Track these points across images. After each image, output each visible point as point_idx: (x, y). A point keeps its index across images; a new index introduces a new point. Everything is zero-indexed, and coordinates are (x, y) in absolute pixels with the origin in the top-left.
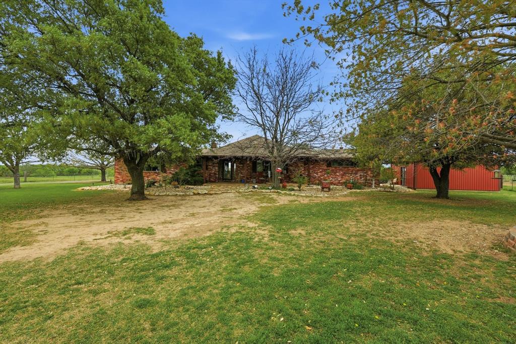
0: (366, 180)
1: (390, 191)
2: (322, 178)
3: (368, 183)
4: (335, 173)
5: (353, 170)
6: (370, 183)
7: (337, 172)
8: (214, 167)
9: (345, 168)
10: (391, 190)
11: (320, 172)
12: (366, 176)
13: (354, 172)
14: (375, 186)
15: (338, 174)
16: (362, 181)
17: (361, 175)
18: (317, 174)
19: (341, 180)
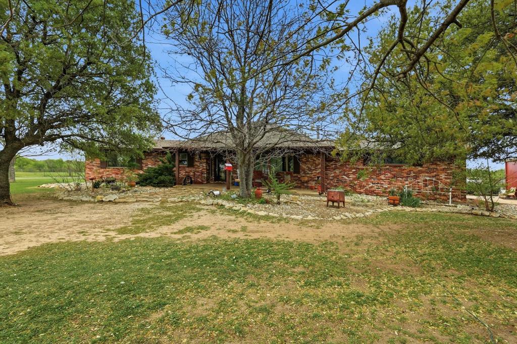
0: (437, 189)
1: (482, 215)
2: (356, 182)
3: (440, 195)
4: (378, 175)
5: (410, 171)
6: (444, 195)
7: (381, 174)
8: (201, 163)
9: (395, 167)
10: (487, 213)
11: (354, 173)
12: (436, 183)
13: (412, 174)
14: (453, 202)
15: (382, 177)
16: (428, 190)
17: (426, 180)
18: (348, 175)
19: (389, 188)
